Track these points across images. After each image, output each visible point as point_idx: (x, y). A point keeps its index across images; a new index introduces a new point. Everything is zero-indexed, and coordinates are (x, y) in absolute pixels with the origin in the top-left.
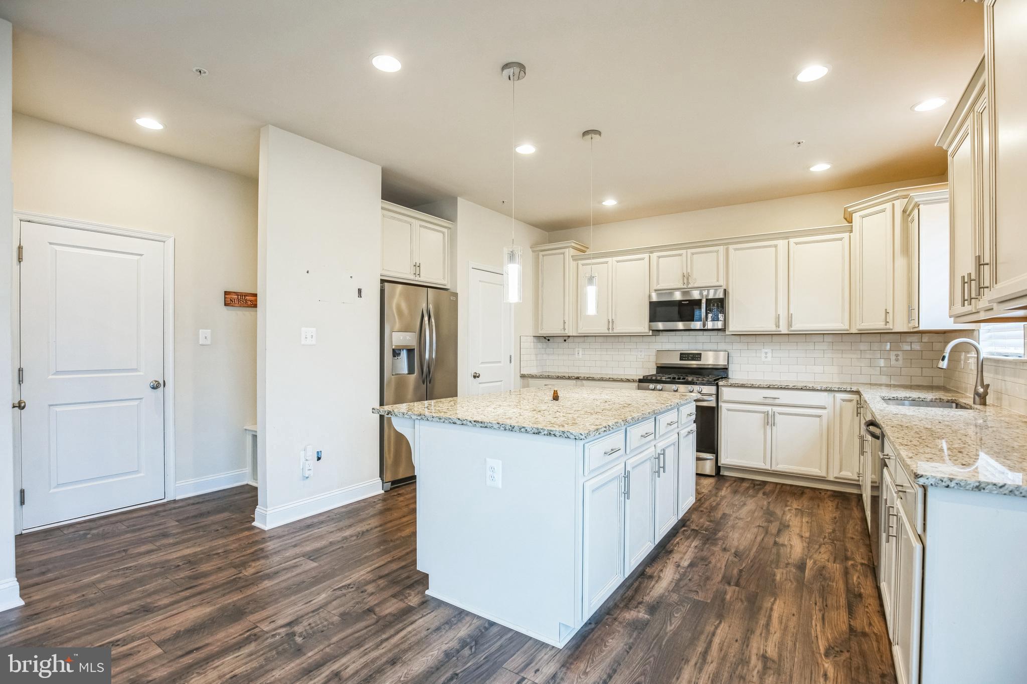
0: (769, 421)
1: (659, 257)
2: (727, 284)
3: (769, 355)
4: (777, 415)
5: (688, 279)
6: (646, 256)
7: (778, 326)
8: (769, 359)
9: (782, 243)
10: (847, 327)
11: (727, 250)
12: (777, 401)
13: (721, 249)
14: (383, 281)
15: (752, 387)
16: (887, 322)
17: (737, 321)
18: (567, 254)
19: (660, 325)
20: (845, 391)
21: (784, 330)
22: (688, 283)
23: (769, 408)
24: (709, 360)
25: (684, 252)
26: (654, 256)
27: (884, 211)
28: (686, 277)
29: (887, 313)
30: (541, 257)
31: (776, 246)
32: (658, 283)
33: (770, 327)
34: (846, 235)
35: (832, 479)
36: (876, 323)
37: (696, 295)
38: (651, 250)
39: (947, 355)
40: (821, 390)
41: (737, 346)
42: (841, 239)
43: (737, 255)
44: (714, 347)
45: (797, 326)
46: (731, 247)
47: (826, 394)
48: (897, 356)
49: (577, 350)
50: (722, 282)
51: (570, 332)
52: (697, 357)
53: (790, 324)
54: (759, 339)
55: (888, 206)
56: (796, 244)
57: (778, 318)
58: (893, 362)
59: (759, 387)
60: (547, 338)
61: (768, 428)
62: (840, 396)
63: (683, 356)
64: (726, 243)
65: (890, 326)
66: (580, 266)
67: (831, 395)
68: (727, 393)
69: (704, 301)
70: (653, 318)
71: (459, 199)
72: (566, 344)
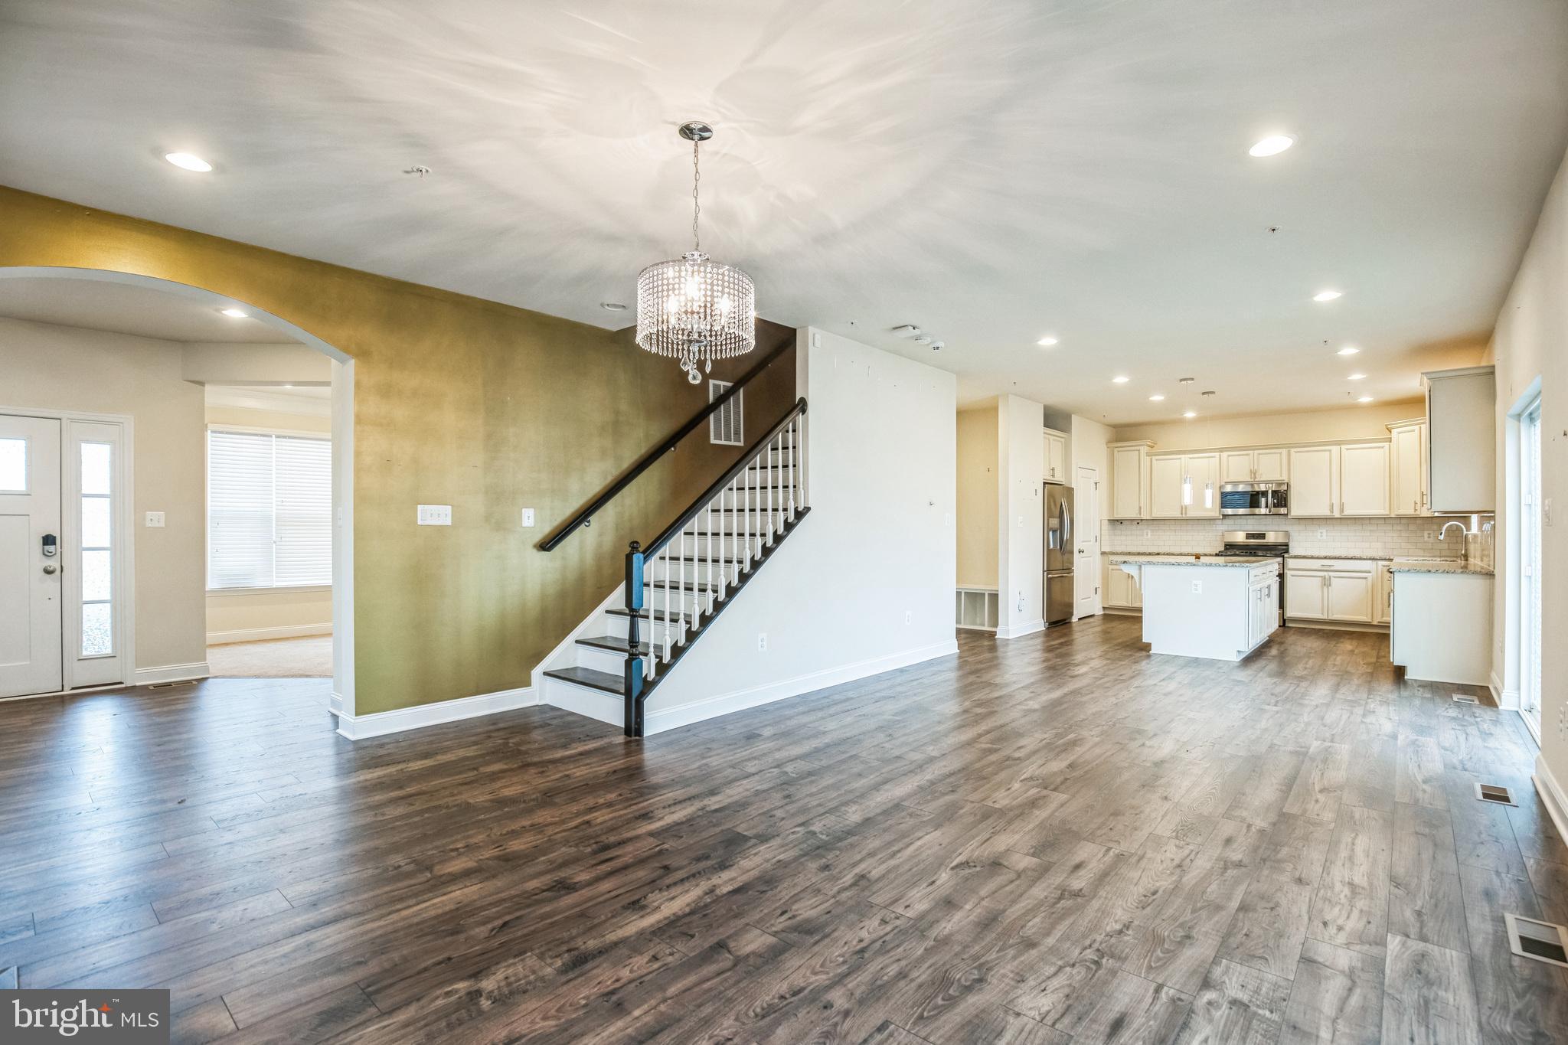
0: (1326, 583)
1: (1229, 456)
2: (1289, 479)
3: (1325, 534)
4: (1332, 579)
5: (1255, 474)
6: (1217, 454)
7: (1332, 512)
8: (1324, 537)
9: (1335, 449)
10: (1388, 513)
11: (1289, 452)
12: (1332, 568)
13: (1284, 451)
14: (1044, 483)
15: (1312, 558)
16: (1416, 510)
17: (1296, 508)
18: (1142, 452)
19: (1229, 511)
20: (1385, 559)
21: (1337, 515)
22: (1255, 477)
23: (1326, 573)
24: (1271, 538)
25: (1251, 452)
26: (1225, 455)
27: (1414, 431)
28: (1254, 473)
29: (1416, 503)
30: (1116, 452)
31: (1330, 451)
32: (1228, 477)
33: (1326, 512)
34: (1387, 445)
35: (1375, 623)
36: (1408, 510)
37: (1263, 488)
38: (1221, 450)
39: (1443, 532)
40: (1366, 559)
41: (1296, 527)
42: (1383, 447)
43: (1298, 457)
44: (1276, 528)
45: (1349, 512)
46: (1293, 450)
47: (1370, 561)
48: (1429, 534)
49: (1145, 532)
50: (1285, 478)
51: (1144, 516)
52: (1262, 536)
53: (1342, 510)
54: (1315, 522)
55: (1417, 428)
56: (1347, 449)
57: (1332, 506)
58: (1426, 538)
59: (1318, 558)
60: (1121, 522)
61: (1325, 589)
62: (1381, 563)
63: (1249, 536)
64: (1289, 446)
65: (1418, 513)
66: (1154, 462)
67: (1375, 562)
68: (1291, 563)
69: (1270, 492)
70: (1224, 505)
71: (1074, 418)
72: (1139, 527)
